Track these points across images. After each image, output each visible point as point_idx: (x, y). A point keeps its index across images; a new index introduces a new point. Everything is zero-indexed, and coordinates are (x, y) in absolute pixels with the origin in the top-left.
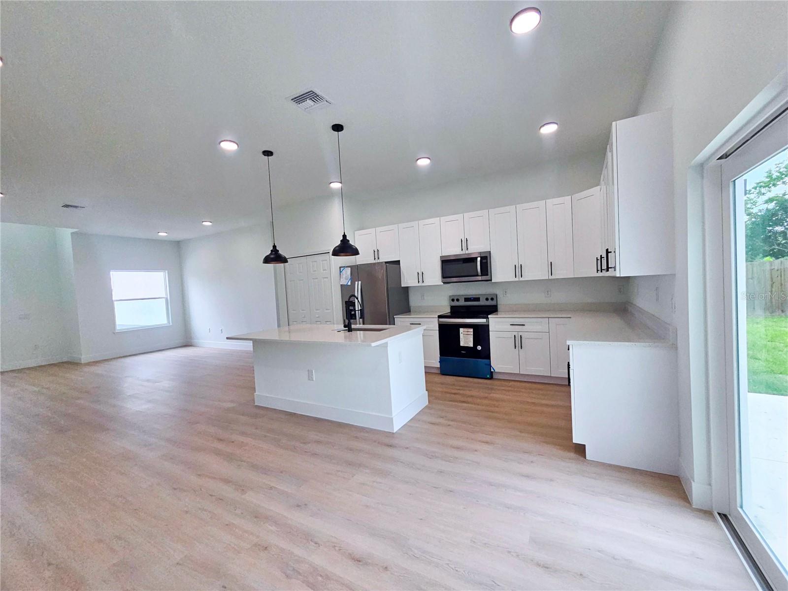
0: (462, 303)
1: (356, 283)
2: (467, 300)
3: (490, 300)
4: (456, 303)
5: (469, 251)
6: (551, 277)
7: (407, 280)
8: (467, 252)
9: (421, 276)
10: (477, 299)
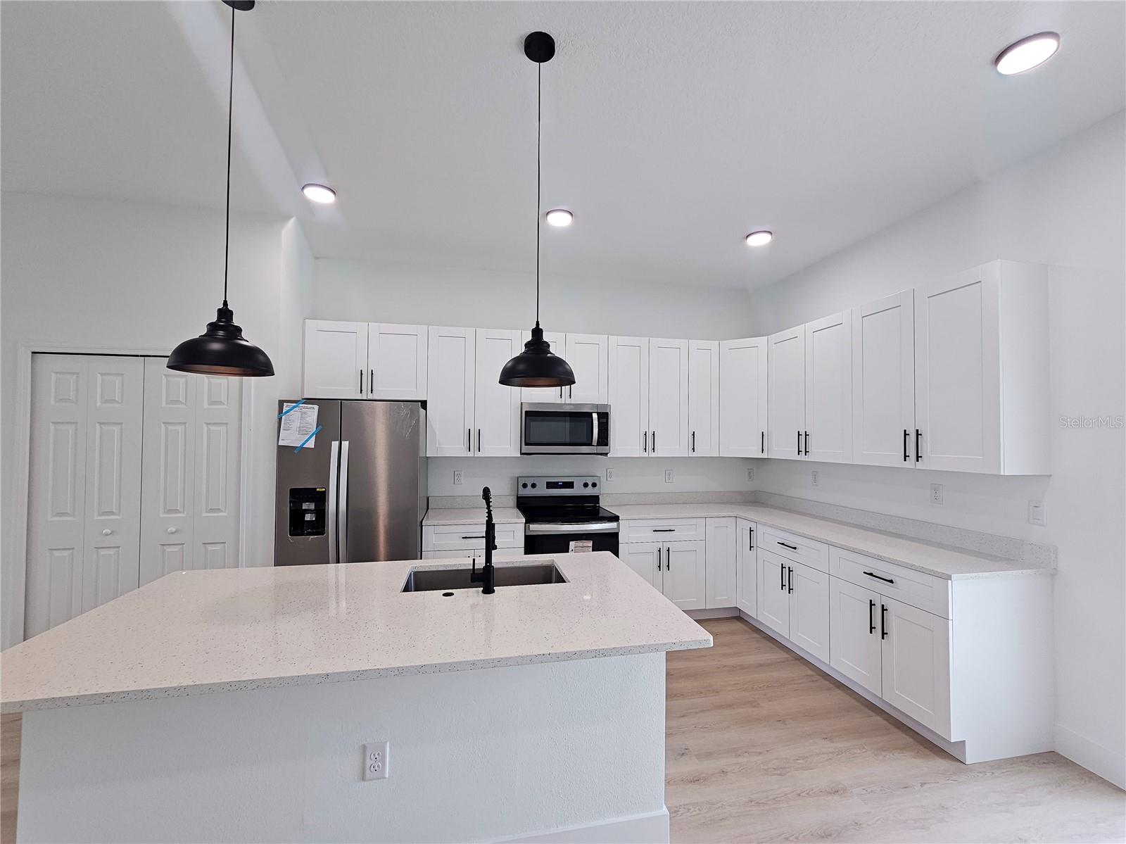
0: (542, 491)
1: (335, 444)
2: (551, 485)
3: (590, 486)
4: (529, 492)
5: (573, 401)
6: (692, 454)
7: (439, 444)
8: (568, 401)
9: (473, 438)
10: (569, 485)
